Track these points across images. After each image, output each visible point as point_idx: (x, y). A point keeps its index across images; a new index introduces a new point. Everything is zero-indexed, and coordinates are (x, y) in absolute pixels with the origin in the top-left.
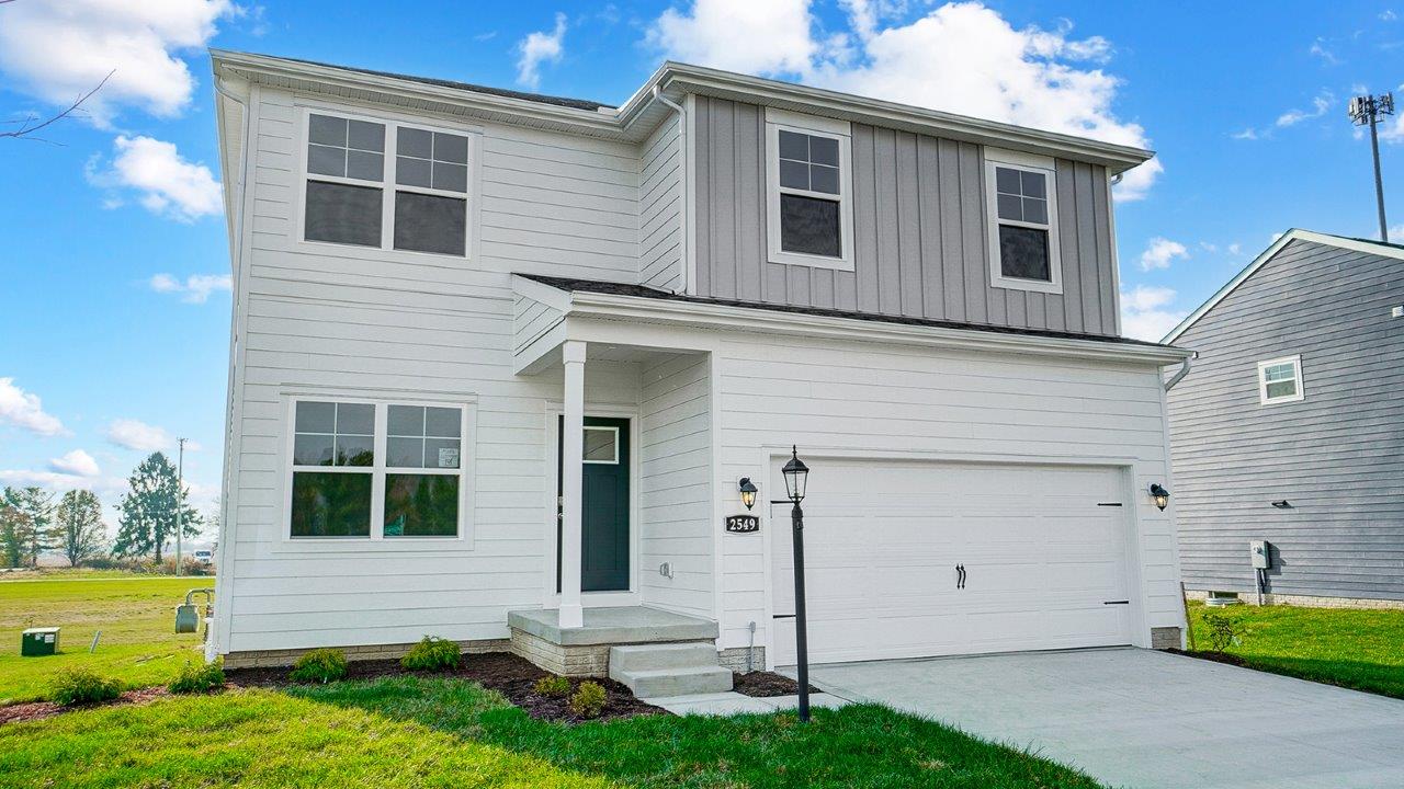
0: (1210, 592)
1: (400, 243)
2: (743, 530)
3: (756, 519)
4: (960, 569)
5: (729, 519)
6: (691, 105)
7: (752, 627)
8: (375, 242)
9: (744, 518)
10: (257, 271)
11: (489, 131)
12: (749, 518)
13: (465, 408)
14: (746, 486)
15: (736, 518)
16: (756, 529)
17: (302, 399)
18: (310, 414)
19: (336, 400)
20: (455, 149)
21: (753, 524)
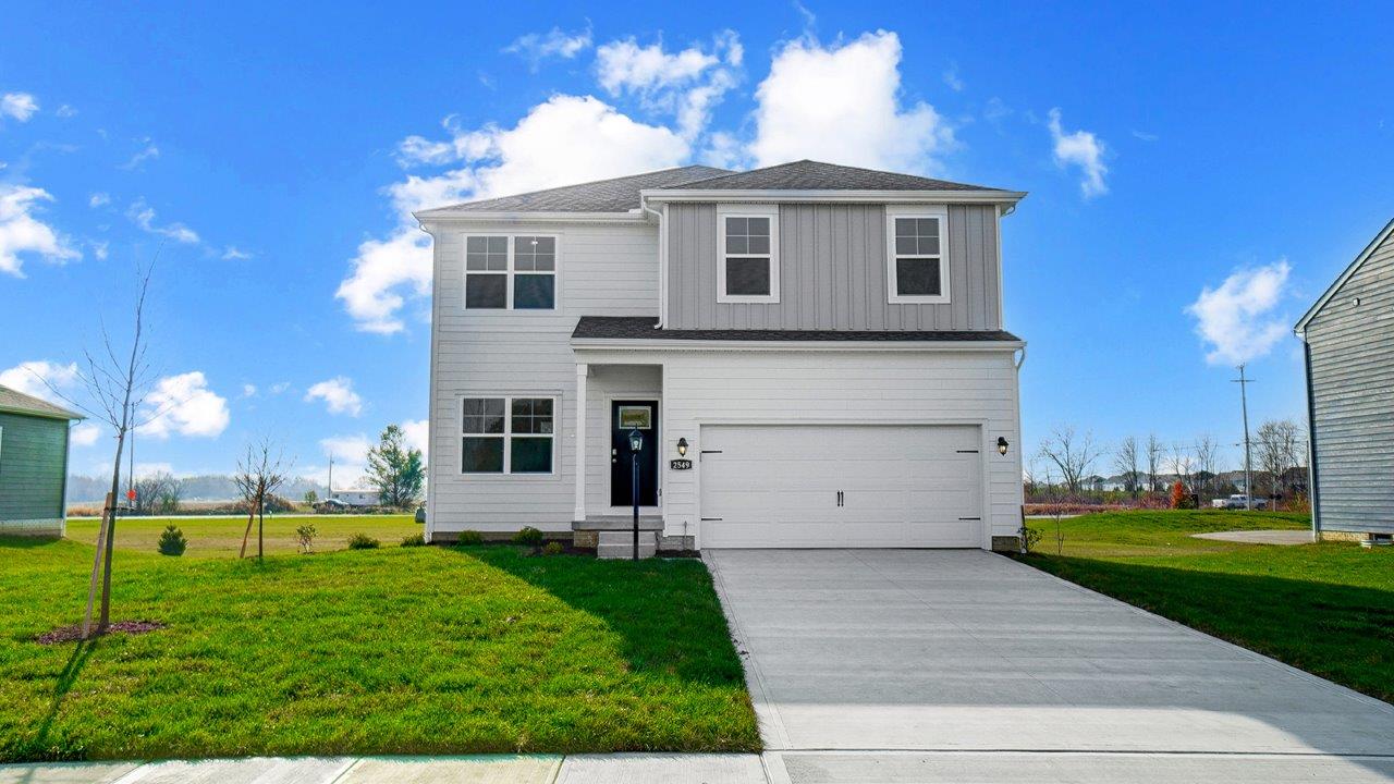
0: (1371, 534)
1: (517, 305)
2: (681, 468)
3: (690, 462)
4: (840, 495)
5: (672, 462)
6: (666, 211)
7: (685, 525)
8: (503, 305)
9: (682, 461)
10: (443, 329)
11: (567, 231)
12: (685, 461)
13: (554, 398)
14: (683, 443)
15: (677, 461)
16: (690, 467)
17: (466, 397)
18: (472, 406)
19: (483, 397)
20: (547, 245)
21: (688, 465)
